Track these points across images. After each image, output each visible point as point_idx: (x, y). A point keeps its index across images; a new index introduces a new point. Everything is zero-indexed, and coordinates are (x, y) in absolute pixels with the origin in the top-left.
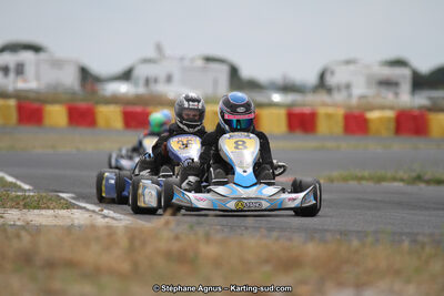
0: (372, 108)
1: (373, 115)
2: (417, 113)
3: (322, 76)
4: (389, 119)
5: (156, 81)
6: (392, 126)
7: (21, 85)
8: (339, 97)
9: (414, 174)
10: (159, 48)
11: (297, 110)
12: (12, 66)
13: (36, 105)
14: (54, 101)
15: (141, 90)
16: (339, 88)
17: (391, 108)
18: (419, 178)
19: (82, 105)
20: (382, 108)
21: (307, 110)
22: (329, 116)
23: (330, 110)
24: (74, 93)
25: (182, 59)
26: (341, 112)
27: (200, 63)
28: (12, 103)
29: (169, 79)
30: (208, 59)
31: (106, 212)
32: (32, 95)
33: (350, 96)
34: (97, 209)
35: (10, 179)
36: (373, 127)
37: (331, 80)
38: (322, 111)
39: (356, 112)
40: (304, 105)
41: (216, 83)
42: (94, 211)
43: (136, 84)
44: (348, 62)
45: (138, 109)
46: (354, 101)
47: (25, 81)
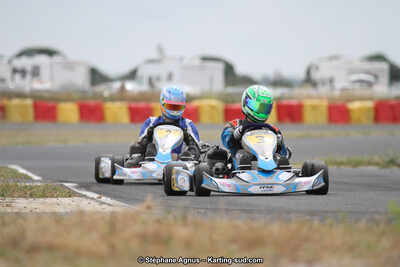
0: (354, 99)
1: (354, 106)
2: (393, 102)
3: (308, 72)
4: (368, 109)
5: (158, 79)
6: (371, 115)
7: (37, 86)
8: (323, 90)
9: (388, 159)
10: (160, 50)
11: (285, 102)
12: (29, 68)
13: (50, 104)
14: (67, 99)
15: (144, 88)
16: (323, 82)
17: (370, 99)
18: (392, 162)
19: (91, 102)
20: (362, 99)
21: (294, 102)
22: (314, 107)
23: (315, 102)
24: (84, 92)
25: (181, 59)
26: (325, 104)
27: (197, 62)
28: (29, 102)
29: (170, 77)
30: (205, 59)
31: (104, 199)
32: (46, 95)
33: (333, 88)
34: (96, 196)
35: (22, 171)
36: (354, 116)
37: (316, 76)
38: (308, 103)
39: (339, 103)
40: (291, 98)
41: (211, 80)
42: (93, 199)
43: (140, 83)
44: (332, 58)
45: (142, 105)
46: (337, 93)
47: (41, 82)
